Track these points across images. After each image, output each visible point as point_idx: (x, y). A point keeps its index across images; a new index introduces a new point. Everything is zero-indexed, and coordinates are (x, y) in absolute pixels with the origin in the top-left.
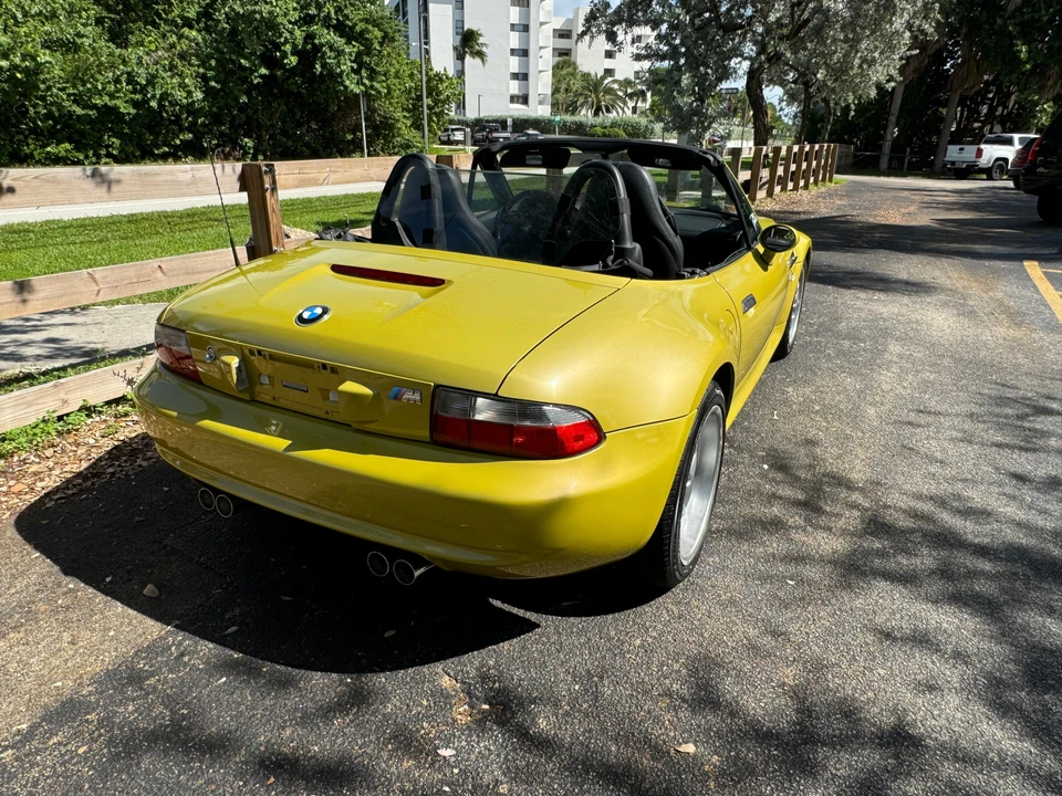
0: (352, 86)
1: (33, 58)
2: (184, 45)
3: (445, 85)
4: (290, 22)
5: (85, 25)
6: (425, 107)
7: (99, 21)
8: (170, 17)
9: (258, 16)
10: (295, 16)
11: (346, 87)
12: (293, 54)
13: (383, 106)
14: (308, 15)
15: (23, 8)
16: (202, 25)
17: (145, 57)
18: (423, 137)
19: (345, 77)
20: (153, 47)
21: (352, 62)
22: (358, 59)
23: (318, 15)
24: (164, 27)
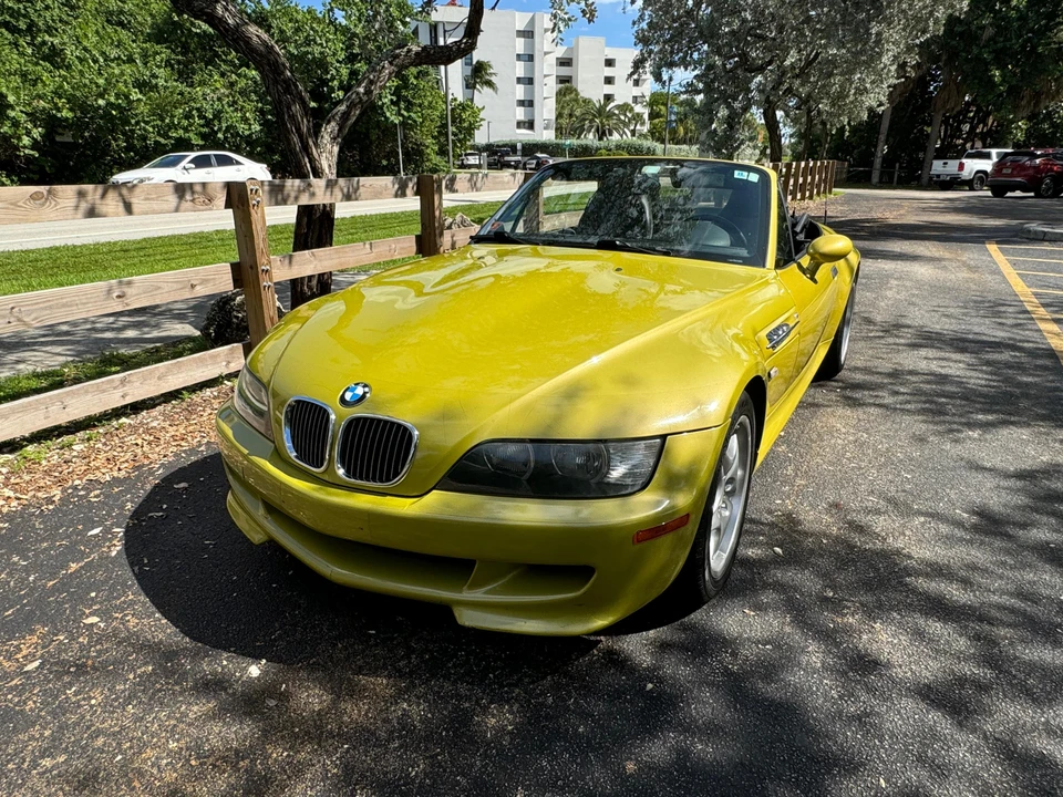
0: (392, 118)
1: (126, 97)
2: (242, 83)
3: (467, 113)
4: (338, 61)
5: (159, 67)
6: (450, 133)
7: (168, 63)
8: (229, 58)
9: (310, 56)
10: (342, 56)
11: (386, 118)
12: (339, 89)
13: (416, 135)
14: (352, 54)
15: (105, 53)
17: (210, 95)
18: (448, 162)
19: (385, 109)
20: (220, 86)
21: (391, 95)
22: (397, 92)
24: (224, 67)
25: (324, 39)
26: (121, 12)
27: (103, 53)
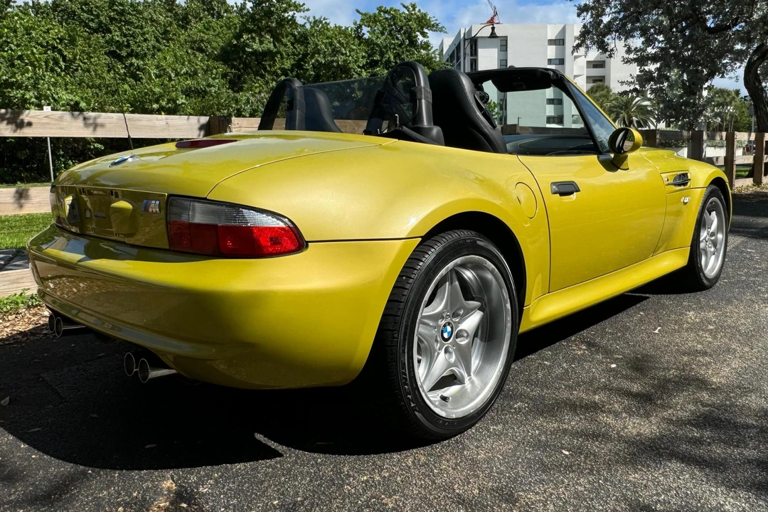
1: (174, 101)
4: (359, 67)
5: (214, 79)
7: (224, 76)
8: (273, 69)
9: (335, 64)
10: (362, 62)
12: (359, 90)
14: (373, 61)
15: (176, 70)
16: (295, 73)
17: (251, 98)
20: (257, 91)
23: (381, 60)
24: (268, 77)
25: (348, 49)
26: (202, 41)
27: (174, 70)
